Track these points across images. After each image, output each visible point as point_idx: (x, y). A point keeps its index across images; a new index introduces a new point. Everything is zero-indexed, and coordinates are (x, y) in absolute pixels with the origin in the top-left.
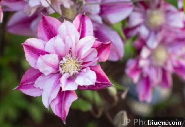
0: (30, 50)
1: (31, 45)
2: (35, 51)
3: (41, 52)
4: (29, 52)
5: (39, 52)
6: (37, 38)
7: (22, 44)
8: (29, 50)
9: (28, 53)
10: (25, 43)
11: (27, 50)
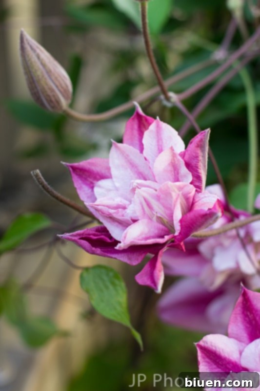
0: (210, 359)
1: (214, 348)
2: (220, 363)
3: (231, 365)
4: (208, 363)
5: (228, 366)
6: (227, 334)
7: (196, 344)
8: (207, 360)
9: (204, 363)
10: (201, 343)
11: (203, 358)
